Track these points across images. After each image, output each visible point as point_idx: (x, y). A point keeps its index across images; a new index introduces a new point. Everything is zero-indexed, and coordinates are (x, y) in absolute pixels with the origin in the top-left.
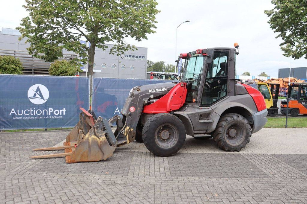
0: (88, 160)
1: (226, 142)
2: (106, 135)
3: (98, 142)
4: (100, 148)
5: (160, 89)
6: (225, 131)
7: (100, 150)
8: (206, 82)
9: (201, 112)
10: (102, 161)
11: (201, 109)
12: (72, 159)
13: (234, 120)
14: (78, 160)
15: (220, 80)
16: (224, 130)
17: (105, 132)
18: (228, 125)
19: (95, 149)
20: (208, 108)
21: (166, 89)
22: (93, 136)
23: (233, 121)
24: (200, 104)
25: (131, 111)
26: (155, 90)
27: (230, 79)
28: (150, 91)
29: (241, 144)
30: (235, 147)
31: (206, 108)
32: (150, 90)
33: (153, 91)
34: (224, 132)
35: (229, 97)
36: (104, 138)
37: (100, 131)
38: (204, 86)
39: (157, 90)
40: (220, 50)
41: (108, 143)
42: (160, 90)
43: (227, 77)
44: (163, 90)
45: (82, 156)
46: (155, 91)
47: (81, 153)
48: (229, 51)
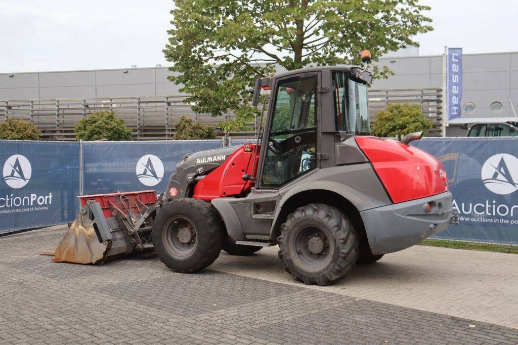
0: (74, 261)
1: (291, 261)
2: (95, 226)
3: (86, 235)
4: (88, 244)
5: (215, 157)
6: (288, 238)
7: (88, 249)
8: (270, 140)
9: (257, 199)
10: (91, 264)
11: (259, 193)
12: (58, 256)
13: (307, 219)
14: (63, 259)
15: (300, 135)
16: (286, 237)
17: (93, 222)
18: (294, 226)
19: (82, 245)
20: (271, 192)
21: (224, 158)
22: (80, 227)
23: (304, 220)
24: (260, 183)
25: (172, 195)
26: (206, 160)
27: (323, 132)
28: (199, 162)
29: (325, 269)
30: (311, 274)
31: (268, 192)
32: (198, 159)
33: (204, 161)
34: (287, 241)
35: (317, 171)
36: (92, 230)
37: (88, 220)
38: (266, 149)
39: (210, 159)
40: (297, 75)
41: (97, 238)
42: (215, 159)
43: (315, 129)
44: (219, 159)
45: (68, 253)
46: (206, 162)
47: (67, 249)
48: (319, 74)
